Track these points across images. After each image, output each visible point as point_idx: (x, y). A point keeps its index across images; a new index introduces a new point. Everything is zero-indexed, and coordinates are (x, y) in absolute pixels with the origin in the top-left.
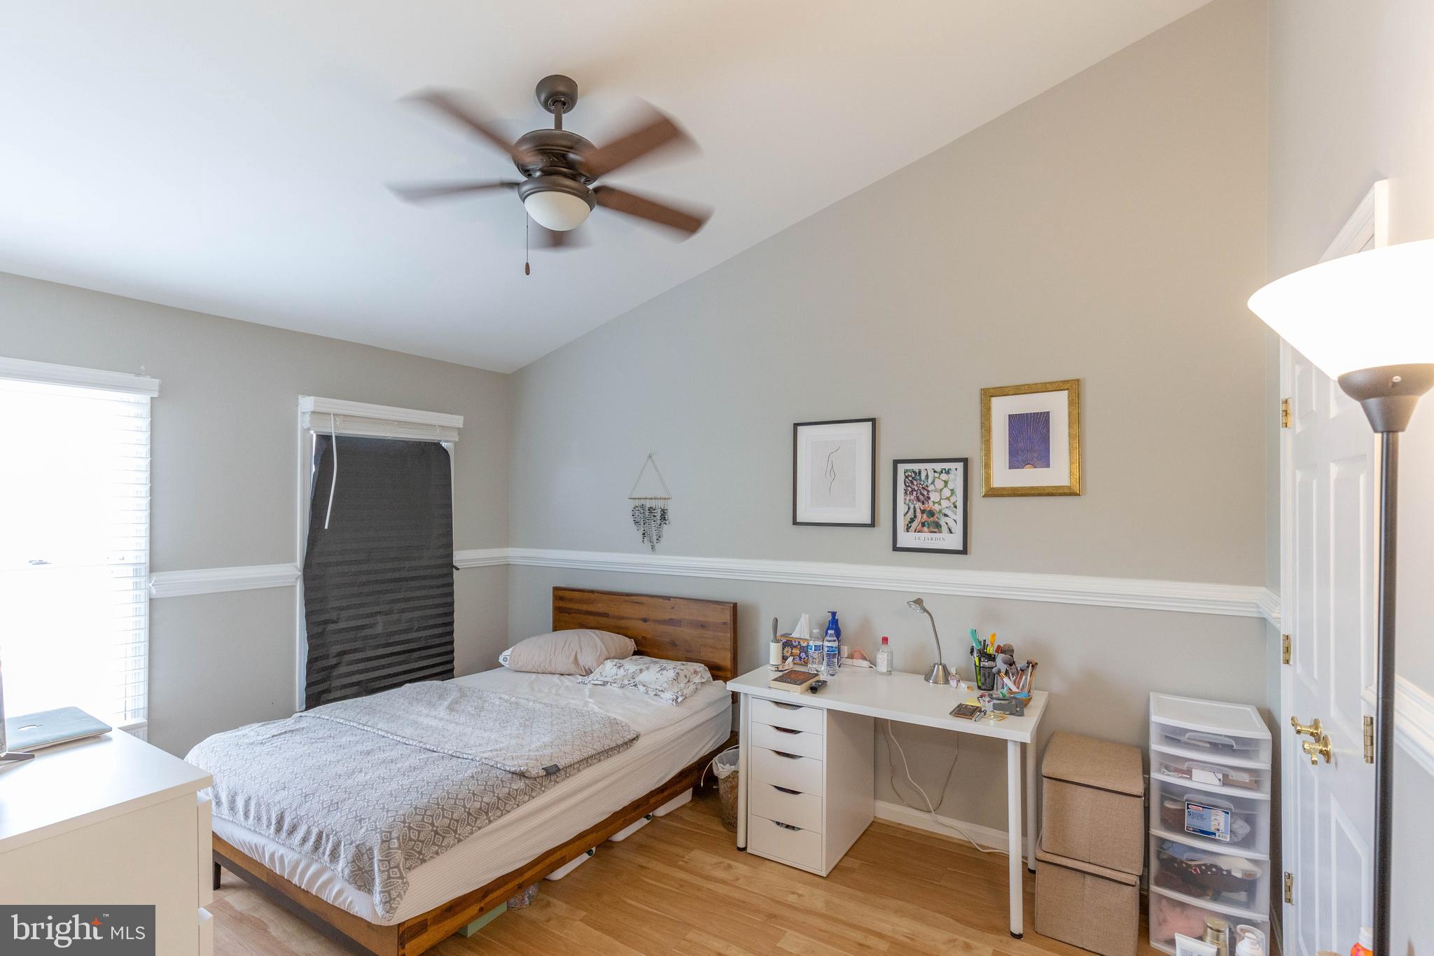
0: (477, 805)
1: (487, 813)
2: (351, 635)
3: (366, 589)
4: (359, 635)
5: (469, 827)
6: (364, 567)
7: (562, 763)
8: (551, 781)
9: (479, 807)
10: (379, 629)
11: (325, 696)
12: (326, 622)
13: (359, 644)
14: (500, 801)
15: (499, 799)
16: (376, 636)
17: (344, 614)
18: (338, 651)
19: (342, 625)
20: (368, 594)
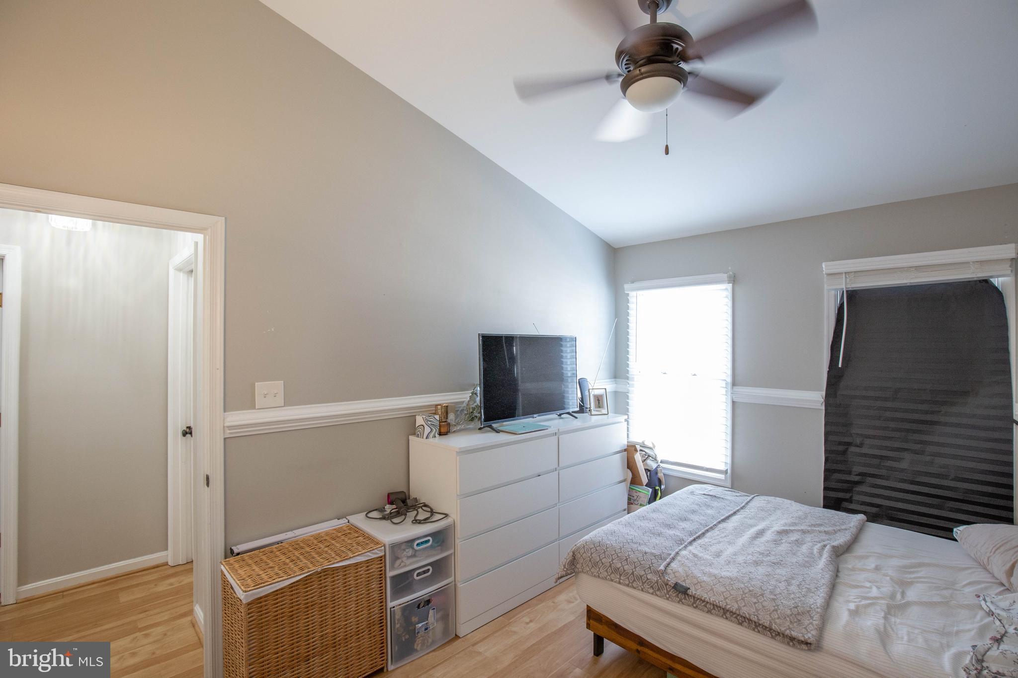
0: (619, 565)
1: (621, 575)
2: (876, 461)
3: (892, 425)
4: (882, 464)
5: (606, 573)
6: (889, 404)
7: (692, 591)
8: (677, 596)
9: (618, 567)
10: (904, 465)
11: (845, 504)
12: (849, 444)
13: (884, 472)
14: (632, 575)
15: (633, 573)
16: (902, 470)
17: (868, 441)
18: (861, 471)
19: (864, 450)
20: (894, 430)
